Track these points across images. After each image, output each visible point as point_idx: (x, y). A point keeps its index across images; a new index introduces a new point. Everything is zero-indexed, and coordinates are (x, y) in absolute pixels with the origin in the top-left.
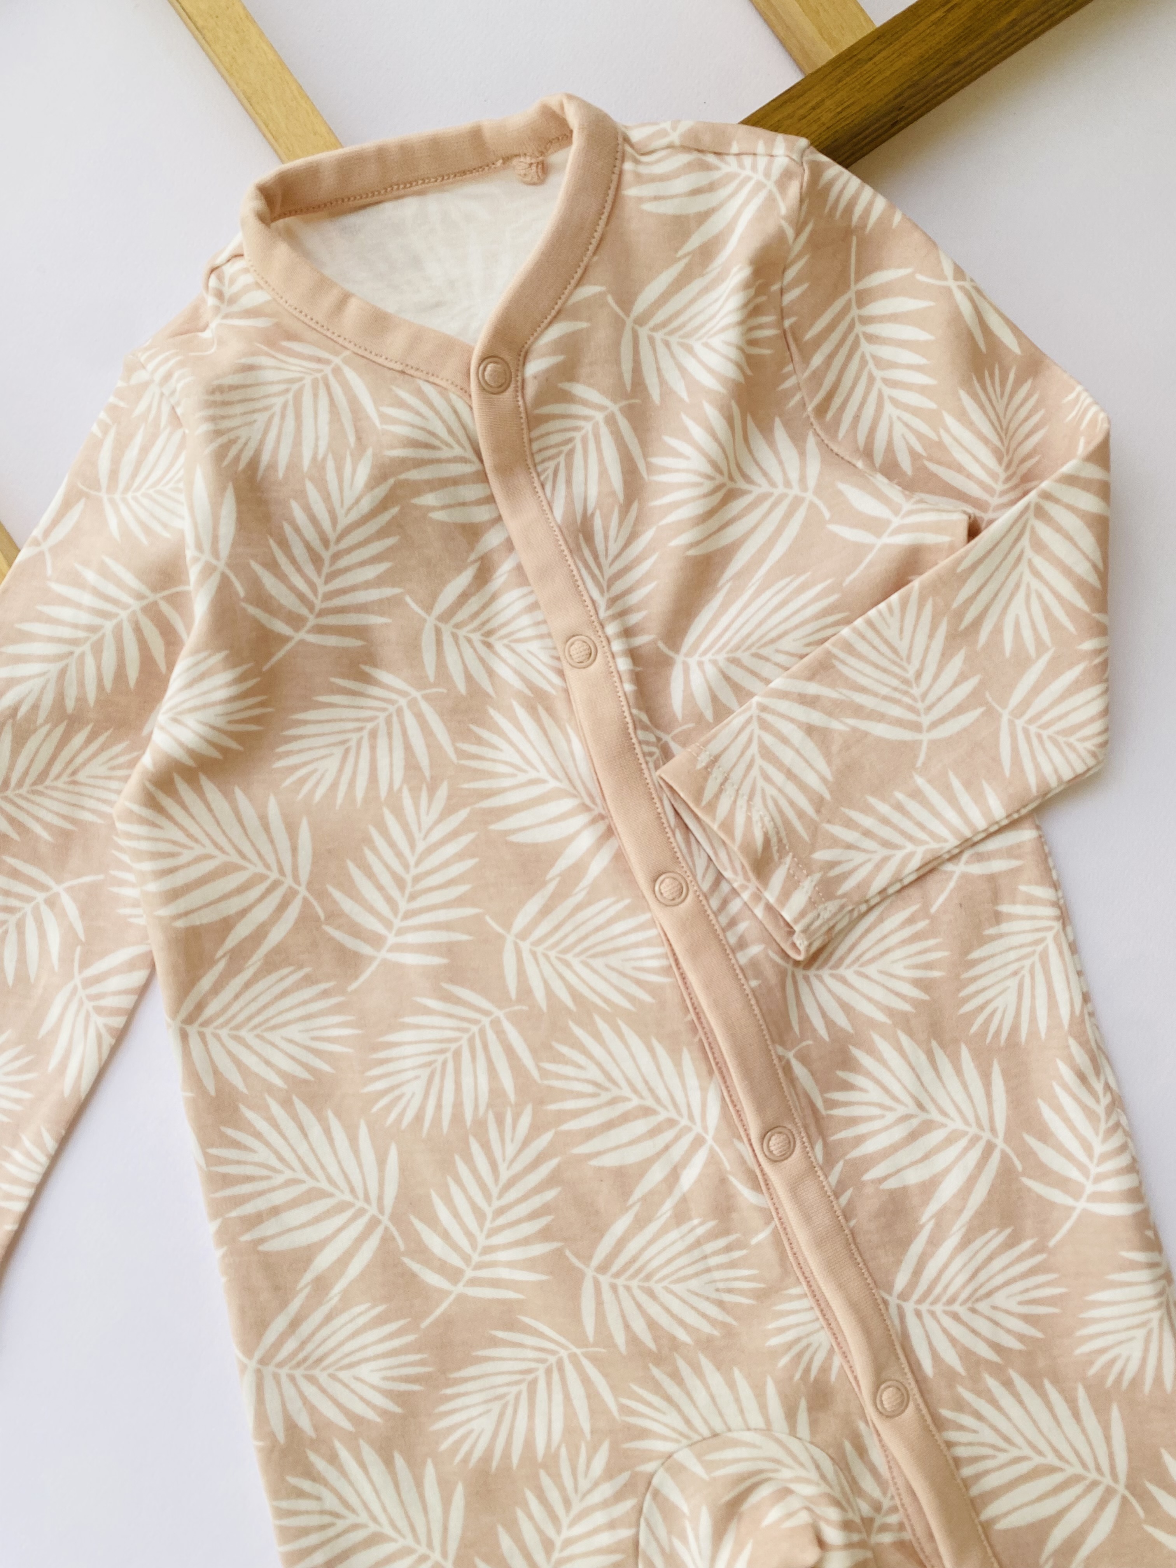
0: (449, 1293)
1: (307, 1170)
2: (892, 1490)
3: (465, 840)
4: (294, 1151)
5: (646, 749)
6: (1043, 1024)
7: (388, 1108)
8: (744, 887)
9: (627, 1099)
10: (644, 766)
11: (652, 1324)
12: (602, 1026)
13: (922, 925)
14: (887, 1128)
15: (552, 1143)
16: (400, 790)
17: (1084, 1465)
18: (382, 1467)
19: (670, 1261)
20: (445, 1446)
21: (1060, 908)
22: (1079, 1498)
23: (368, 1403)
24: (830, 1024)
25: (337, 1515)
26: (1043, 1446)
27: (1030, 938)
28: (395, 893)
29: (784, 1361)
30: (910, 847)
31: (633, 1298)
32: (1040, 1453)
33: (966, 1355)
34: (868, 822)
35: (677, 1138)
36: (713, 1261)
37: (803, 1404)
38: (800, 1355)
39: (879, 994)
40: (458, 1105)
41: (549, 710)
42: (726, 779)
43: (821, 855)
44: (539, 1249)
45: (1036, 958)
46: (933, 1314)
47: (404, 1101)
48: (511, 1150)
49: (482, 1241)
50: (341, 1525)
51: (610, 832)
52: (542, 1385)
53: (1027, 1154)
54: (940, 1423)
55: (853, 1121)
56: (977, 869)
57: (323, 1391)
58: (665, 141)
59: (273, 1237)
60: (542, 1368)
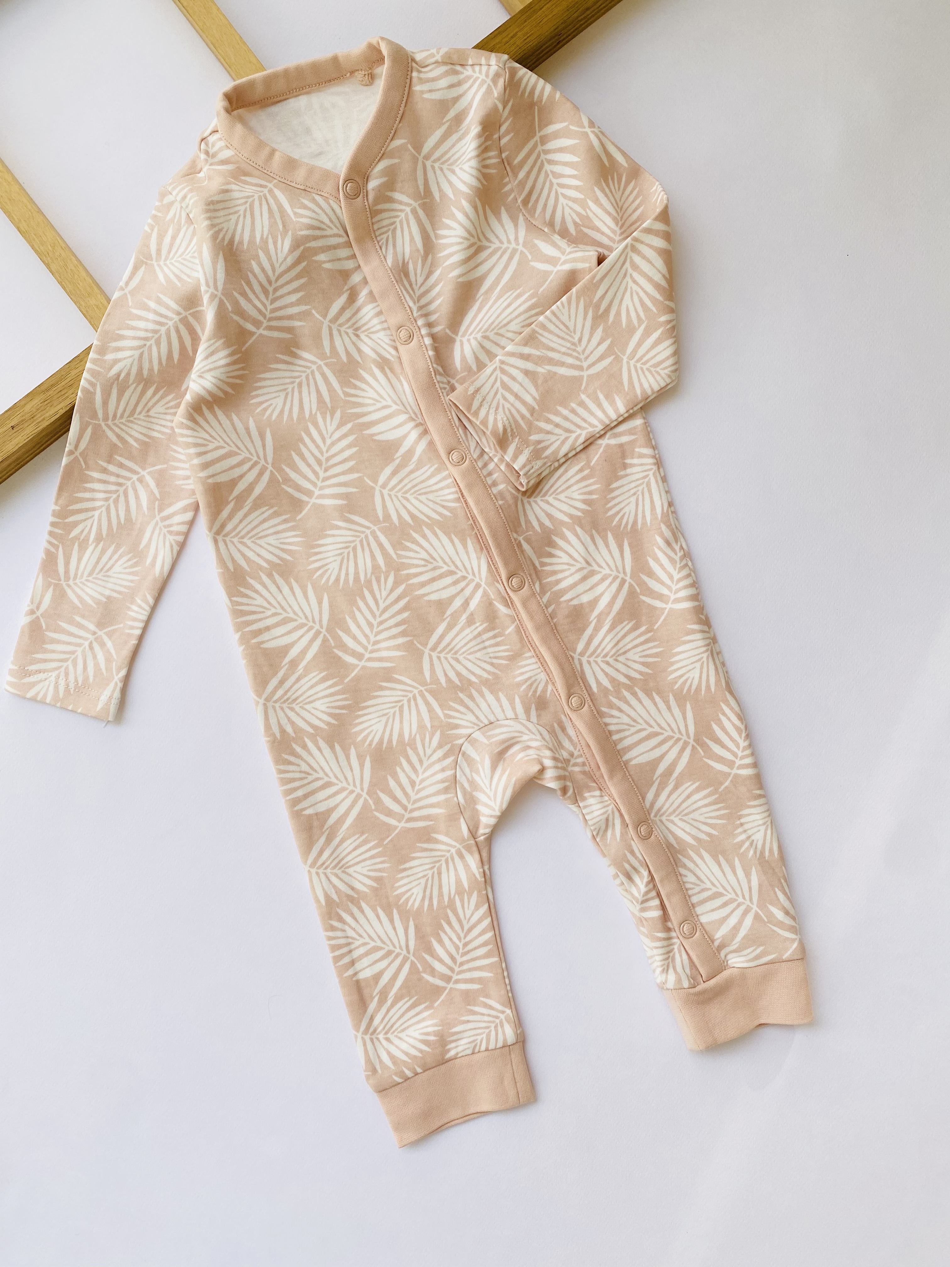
0: (357, 666)
1: (282, 608)
2: (579, 747)
3: (351, 438)
4: (276, 599)
5: (441, 385)
6: (648, 518)
7: (322, 576)
8: (495, 456)
9: (442, 567)
10: (441, 394)
11: (458, 674)
12: (427, 531)
13: (586, 472)
14: (571, 575)
15: (405, 590)
16: (316, 413)
17: (672, 730)
18: (329, 750)
19: (466, 644)
20: (359, 738)
21: (656, 459)
22: (671, 747)
23: (320, 719)
24: (541, 524)
25: (308, 774)
26: (652, 723)
27: (641, 475)
28: (317, 468)
29: (524, 687)
30: (579, 431)
31: (449, 663)
32: (651, 726)
33: (613, 680)
34: (557, 419)
35: (467, 585)
36: (487, 643)
37: (533, 707)
38: (531, 685)
39: (565, 508)
40: (357, 573)
41: (392, 370)
42: (484, 400)
43: (534, 438)
44: (401, 640)
45: (645, 485)
46: (596, 662)
47: (329, 572)
48: (384, 594)
49: (373, 639)
50: (310, 778)
51: (426, 432)
52: (406, 708)
53: (642, 584)
54: (601, 714)
55: (555, 573)
56: (613, 442)
57: (298, 715)
58: (433, 60)
59: (268, 641)
60: (406, 699)
